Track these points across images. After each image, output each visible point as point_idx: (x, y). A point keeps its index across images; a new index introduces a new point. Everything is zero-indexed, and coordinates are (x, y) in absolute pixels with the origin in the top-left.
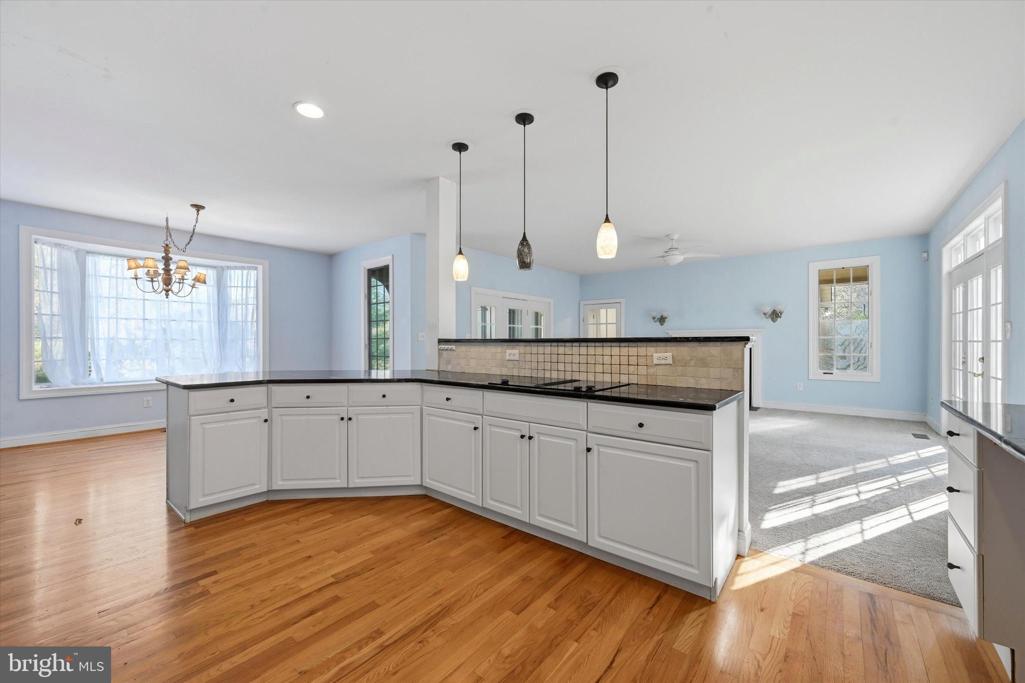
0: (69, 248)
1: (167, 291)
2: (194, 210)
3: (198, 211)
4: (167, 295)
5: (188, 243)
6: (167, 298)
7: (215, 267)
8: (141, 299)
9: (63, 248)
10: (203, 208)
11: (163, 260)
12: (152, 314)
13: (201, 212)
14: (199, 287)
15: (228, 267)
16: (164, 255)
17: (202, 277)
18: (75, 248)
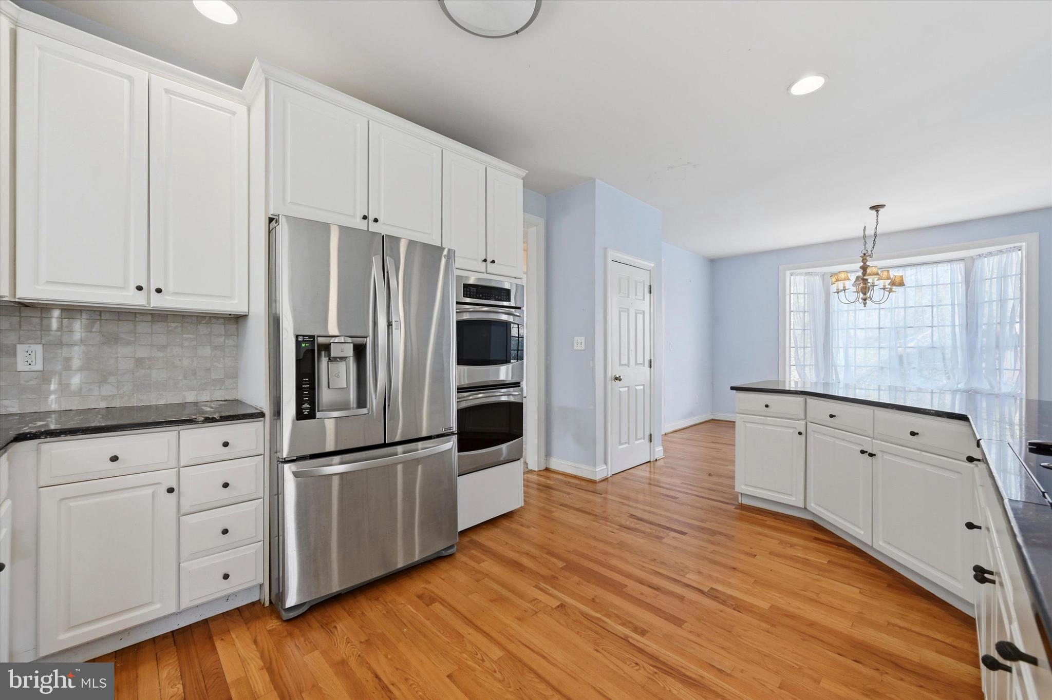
0: (816, 274)
1: (865, 300)
2: (874, 212)
3: (877, 211)
4: (865, 304)
5: (873, 248)
6: (865, 306)
7: (962, 260)
8: (902, 308)
9: (812, 275)
10: (882, 206)
11: (861, 270)
12: (886, 323)
13: (881, 211)
14: (897, 290)
15: (980, 255)
16: (862, 264)
17: (897, 280)
18: (821, 273)
